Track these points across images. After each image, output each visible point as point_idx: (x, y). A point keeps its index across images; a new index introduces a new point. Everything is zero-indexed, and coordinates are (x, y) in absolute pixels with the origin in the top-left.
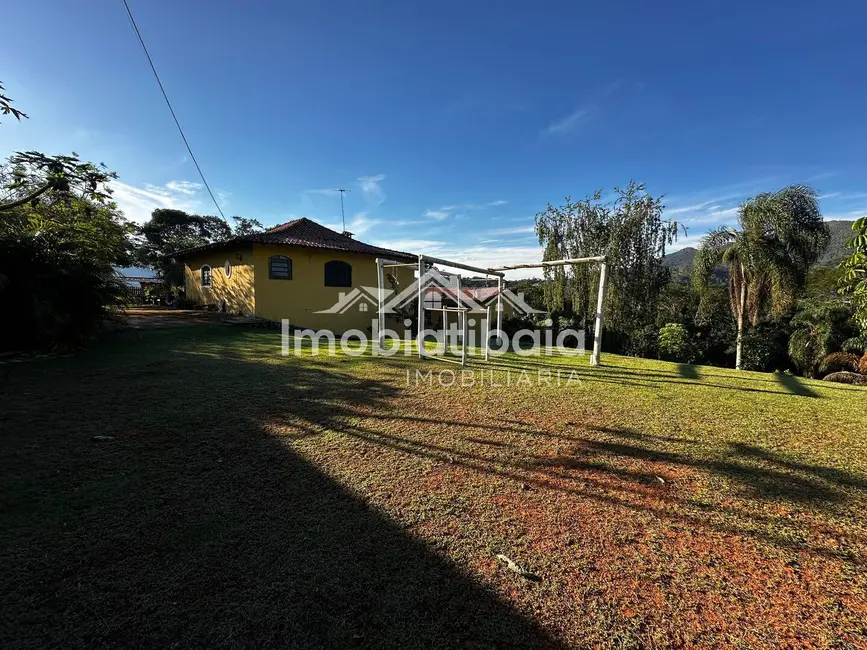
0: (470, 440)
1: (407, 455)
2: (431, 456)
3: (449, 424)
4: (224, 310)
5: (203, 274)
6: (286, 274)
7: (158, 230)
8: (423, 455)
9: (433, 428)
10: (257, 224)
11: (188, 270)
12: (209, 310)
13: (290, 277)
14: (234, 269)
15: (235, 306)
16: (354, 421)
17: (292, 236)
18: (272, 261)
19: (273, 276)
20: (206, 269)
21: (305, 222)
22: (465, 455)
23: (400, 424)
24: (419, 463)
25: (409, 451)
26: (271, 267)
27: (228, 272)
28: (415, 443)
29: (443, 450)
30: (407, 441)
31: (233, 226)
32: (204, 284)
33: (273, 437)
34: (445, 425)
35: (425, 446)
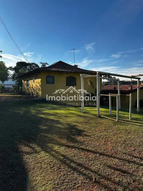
0: (109, 167)
1: (72, 171)
2: (84, 175)
3: (101, 154)
4: (32, 95)
5: (27, 83)
6: (52, 82)
7: (18, 69)
8: (80, 173)
9: (91, 156)
10: (47, 64)
11: (23, 81)
12: (28, 95)
13: (53, 83)
14: (36, 80)
15: (36, 94)
16: (56, 148)
17: (55, 68)
18: (48, 77)
19: (48, 82)
20: (28, 81)
21: (60, 62)
22: (103, 177)
23: (76, 151)
24: (76, 179)
25: (74, 169)
26: (47, 79)
27: (34, 82)
28: (79, 165)
29: (92, 171)
30: (75, 163)
31: (40, 66)
32: (27, 86)
33: (20, 152)
34: (98, 155)
35: (84, 167)
